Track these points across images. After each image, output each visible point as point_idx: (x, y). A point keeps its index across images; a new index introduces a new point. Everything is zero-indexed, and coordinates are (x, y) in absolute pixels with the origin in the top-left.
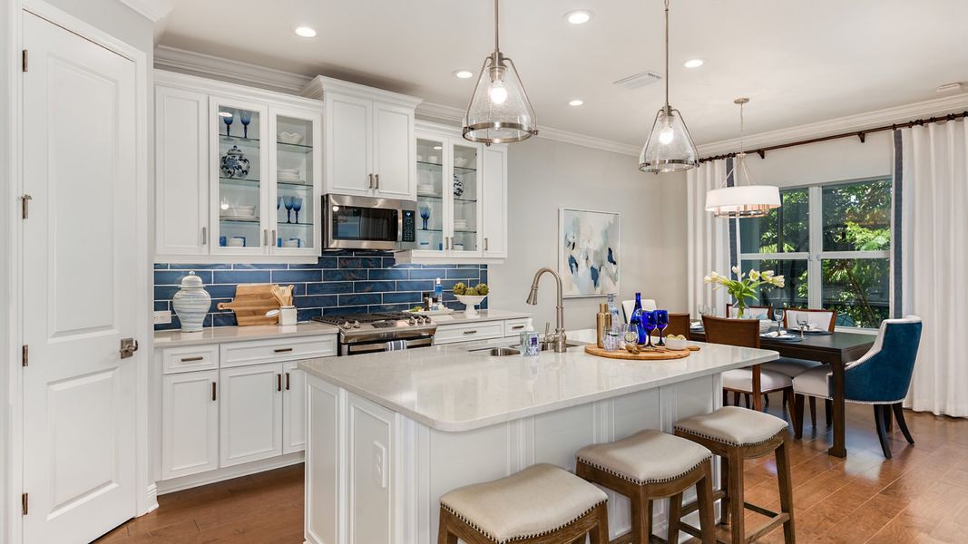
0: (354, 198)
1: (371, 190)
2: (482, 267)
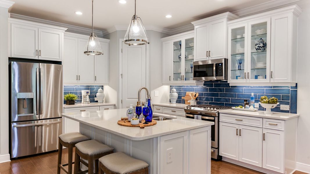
0: (202, 61)
1: (208, 57)
2: (292, 87)
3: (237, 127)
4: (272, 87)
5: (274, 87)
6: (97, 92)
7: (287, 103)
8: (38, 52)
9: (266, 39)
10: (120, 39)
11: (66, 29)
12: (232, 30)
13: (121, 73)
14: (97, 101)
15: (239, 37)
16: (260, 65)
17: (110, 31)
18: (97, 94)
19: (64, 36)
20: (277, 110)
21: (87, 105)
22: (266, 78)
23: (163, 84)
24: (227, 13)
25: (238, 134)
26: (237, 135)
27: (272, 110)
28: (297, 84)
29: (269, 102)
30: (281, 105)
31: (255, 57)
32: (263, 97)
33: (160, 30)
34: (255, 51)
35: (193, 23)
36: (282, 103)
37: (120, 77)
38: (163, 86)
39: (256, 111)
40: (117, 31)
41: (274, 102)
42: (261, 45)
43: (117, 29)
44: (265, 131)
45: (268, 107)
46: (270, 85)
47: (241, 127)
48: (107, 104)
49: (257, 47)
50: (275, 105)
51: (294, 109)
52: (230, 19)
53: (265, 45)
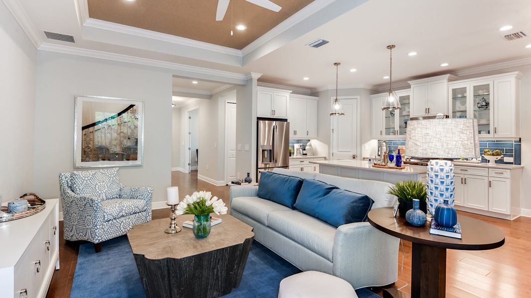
1: (427, 114)
2: (515, 142)
3: (462, 176)
4: (495, 141)
5: (497, 141)
6: (306, 146)
7: (511, 156)
8: (274, 112)
9: (489, 99)
10: (332, 97)
11: (291, 92)
12: (453, 89)
13: (331, 129)
14: (306, 154)
15: (459, 96)
16: (483, 122)
17: (320, 90)
18: (306, 147)
19: (290, 97)
20: (501, 161)
21: (300, 157)
22: (489, 133)
23: (372, 139)
24: (448, 75)
25: (464, 182)
26: (462, 183)
27: (496, 162)
28: (520, 139)
29: (493, 155)
30: (504, 158)
31: (477, 114)
32: (487, 150)
33: (370, 87)
34: (477, 109)
35: (409, 82)
36: (505, 155)
37: (331, 131)
38: (372, 140)
39: (478, 163)
40: (328, 90)
41: (498, 155)
42: (484, 104)
43: (329, 89)
44: (491, 179)
45: (492, 159)
46: (493, 140)
47: (466, 177)
48: (314, 157)
49: (479, 105)
50: (499, 157)
51: (518, 161)
52: (450, 80)
53: (487, 104)
